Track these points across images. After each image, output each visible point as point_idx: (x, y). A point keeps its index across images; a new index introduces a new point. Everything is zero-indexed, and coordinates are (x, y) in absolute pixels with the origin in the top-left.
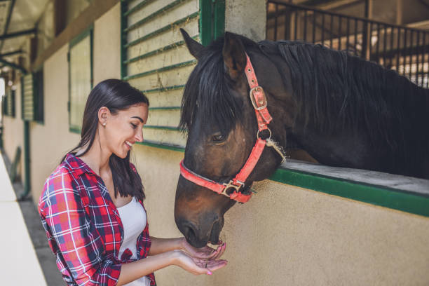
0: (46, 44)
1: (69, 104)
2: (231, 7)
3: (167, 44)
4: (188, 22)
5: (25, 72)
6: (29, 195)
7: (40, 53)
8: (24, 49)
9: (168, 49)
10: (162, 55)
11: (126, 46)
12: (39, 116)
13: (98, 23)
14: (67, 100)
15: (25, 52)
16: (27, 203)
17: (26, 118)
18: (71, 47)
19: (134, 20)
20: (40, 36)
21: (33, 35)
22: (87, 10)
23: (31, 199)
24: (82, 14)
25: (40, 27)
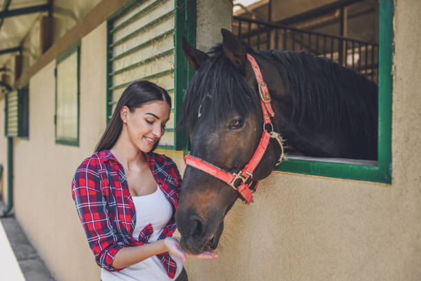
0: (32, 62)
1: (56, 118)
2: (202, 25)
3: (148, 57)
4: (166, 38)
5: (10, 89)
6: (12, 212)
7: (25, 70)
8: (8, 67)
9: (149, 61)
10: (143, 67)
11: (111, 60)
12: (24, 132)
13: (84, 40)
14: (53, 114)
15: (9, 70)
16: (10, 220)
17: (10, 135)
18: (58, 63)
19: (119, 36)
20: (25, 54)
21: (18, 53)
22: (74, 29)
23: (13, 216)
24: (69, 32)
25: (26, 45)
